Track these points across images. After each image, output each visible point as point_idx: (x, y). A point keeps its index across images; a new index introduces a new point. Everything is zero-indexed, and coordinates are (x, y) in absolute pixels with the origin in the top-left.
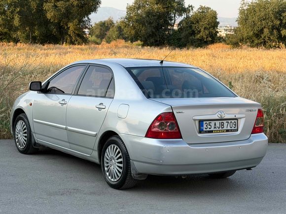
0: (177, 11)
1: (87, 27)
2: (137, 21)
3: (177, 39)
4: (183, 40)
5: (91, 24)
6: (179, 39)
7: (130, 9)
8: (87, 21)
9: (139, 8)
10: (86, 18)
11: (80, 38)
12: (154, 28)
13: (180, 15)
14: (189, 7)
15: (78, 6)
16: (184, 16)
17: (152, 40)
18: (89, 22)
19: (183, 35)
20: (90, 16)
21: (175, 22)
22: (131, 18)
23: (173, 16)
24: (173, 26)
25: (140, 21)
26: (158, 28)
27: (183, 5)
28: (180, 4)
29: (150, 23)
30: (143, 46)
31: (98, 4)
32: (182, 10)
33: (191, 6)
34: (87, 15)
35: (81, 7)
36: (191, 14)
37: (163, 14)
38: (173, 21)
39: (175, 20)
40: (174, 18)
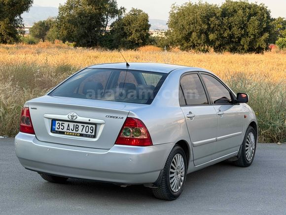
0: (109, 12)
1: (19, 27)
2: (69, 21)
3: (110, 41)
4: (114, 41)
5: (23, 23)
6: (111, 41)
7: (62, 9)
8: (19, 20)
9: (71, 8)
10: (18, 17)
11: (12, 37)
12: (86, 29)
13: (113, 17)
14: (122, 9)
15: (9, 4)
16: (116, 18)
17: (84, 41)
18: (21, 21)
19: (115, 36)
20: (22, 15)
21: (107, 24)
22: (63, 18)
23: (105, 17)
24: (106, 27)
25: (72, 21)
26: (90, 28)
27: (115, 6)
28: (113, 5)
29: (82, 24)
30: (75, 46)
31: (30, 3)
32: (114, 12)
33: (123, 8)
34: (20, 14)
35: (13, 5)
36: (123, 15)
37: (96, 15)
38: (105, 23)
39: (107, 22)
40: (106, 20)
